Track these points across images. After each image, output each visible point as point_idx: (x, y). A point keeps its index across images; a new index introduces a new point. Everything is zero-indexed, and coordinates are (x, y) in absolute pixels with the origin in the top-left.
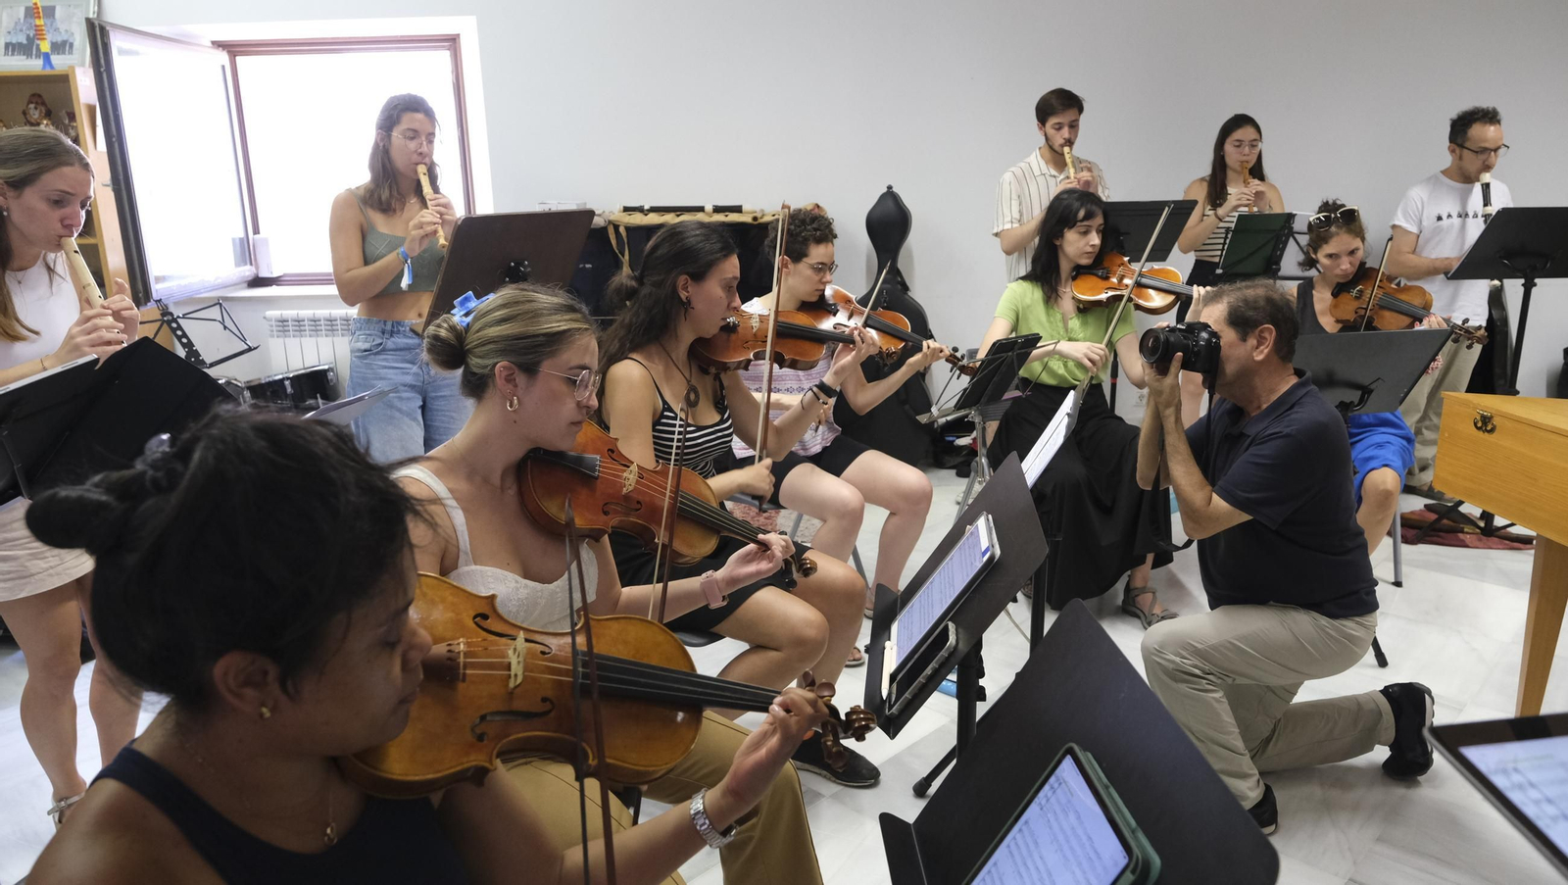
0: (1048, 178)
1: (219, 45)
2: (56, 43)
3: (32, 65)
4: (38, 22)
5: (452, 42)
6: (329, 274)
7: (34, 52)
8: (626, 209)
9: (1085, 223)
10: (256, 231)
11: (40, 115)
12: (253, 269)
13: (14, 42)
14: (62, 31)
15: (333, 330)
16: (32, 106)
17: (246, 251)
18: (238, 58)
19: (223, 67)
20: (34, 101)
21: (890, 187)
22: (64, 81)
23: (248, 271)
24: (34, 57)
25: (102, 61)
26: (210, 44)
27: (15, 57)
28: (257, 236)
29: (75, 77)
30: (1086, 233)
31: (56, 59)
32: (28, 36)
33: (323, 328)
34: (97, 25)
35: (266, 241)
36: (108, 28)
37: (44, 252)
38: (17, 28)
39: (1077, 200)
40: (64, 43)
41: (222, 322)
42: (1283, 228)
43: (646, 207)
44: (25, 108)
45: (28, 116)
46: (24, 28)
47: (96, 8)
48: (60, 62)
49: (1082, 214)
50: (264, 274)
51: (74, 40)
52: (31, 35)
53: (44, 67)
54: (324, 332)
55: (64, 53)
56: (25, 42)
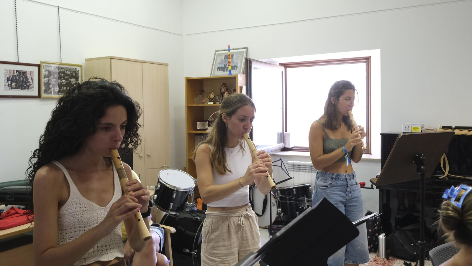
1: (281, 64)
2: (233, 66)
3: (225, 74)
4: (229, 60)
5: (367, 60)
6: (307, 148)
7: (226, 70)
8: (443, 127)
10: (286, 131)
11: (225, 90)
12: (284, 144)
13: (220, 67)
14: (235, 62)
15: (311, 170)
16: (223, 87)
17: (282, 137)
18: (287, 69)
19: (282, 72)
20: (224, 85)
22: (234, 79)
23: (282, 145)
24: (225, 71)
25: (249, 72)
26: (279, 64)
27: (220, 72)
28: (286, 132)
29: (238, 77)
31: (232, 72)
32: (225, 64)
33: (308, 169)
34: (249, 60)
35: (289, 134)
36: (252, 61)
37: (240, 140)
38: (222, 63)
40: (235, 66)
41: (281, 167)
43: (453, 127)
44: (220, 88)
45: (221, 90)
46: (224, 62)
47: (246, 54)
48: (234, 72)
50: (287, 146)
51: (238, 65)
52: (226, 64)
53: (229, 75)
54: (308, 171)
55: (234, 70)
56: (223, 66)
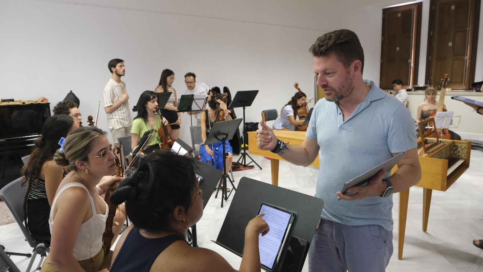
0: (119, 87)
9: (153, 99)
21: (71, 91)
30: (154, 102)
39: (150, 94)
42: (192, 98)
49: (152, 97)
